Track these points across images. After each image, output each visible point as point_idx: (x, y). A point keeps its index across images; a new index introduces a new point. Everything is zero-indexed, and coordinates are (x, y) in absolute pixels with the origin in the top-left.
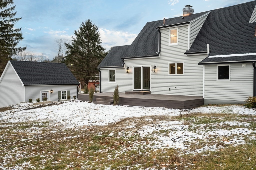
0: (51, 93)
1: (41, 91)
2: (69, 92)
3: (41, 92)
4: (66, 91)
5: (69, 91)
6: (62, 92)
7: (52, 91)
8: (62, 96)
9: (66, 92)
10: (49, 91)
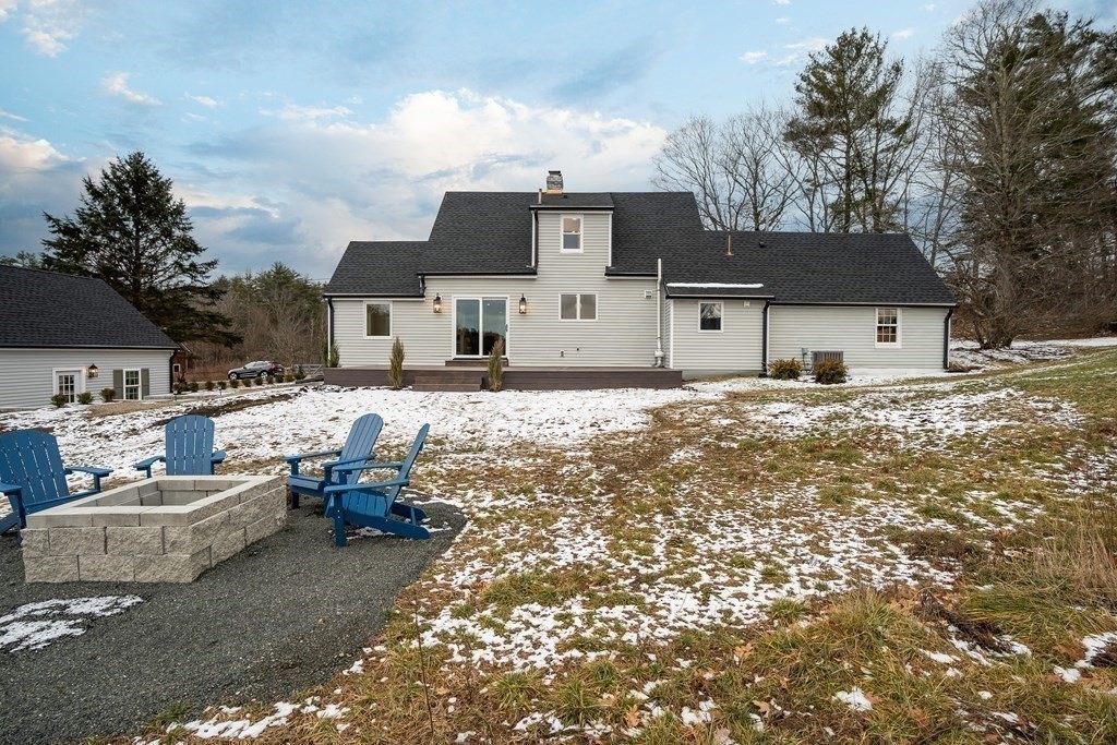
0: (91, 376)
1: (54, 370)
2: (146, 372)
3: (54, 372)
4: (139, 369)
5: (147, 370)
6: (127, 373)
7: (93, 371)
8: (125, 386)
9: (137, 373)
10: (84, 371)
